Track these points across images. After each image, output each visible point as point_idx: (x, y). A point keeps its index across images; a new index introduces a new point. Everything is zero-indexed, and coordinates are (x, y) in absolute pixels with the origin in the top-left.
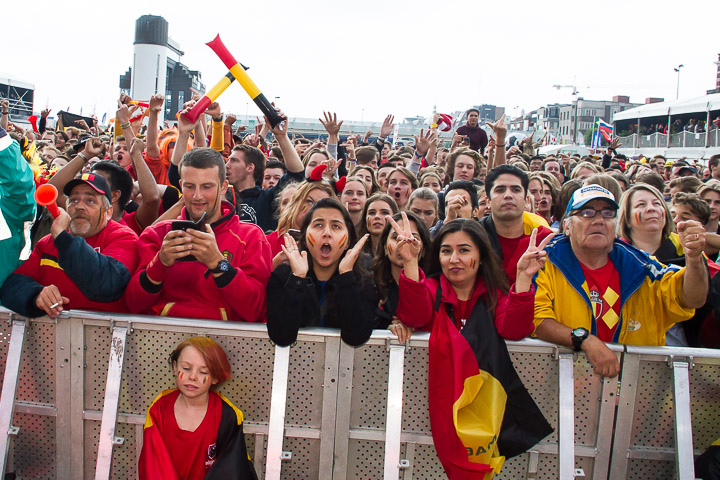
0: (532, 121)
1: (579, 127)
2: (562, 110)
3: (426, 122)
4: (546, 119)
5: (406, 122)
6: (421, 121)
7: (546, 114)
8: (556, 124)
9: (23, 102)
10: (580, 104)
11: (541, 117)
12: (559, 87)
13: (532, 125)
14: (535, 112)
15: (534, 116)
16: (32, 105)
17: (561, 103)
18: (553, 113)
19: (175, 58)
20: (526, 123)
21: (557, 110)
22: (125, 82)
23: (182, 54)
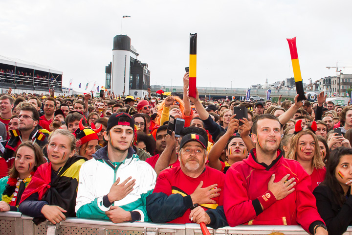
0: (317, 86)
1: (341, 88)
2: (332, 80)
3: (262, 87)
4: (324, 84)
5: (252, 87)
6: (260, 87)
7: (324, 82)
8: (329, 87)
9: (56, 81)
10: (342, 77)
11: (322, 83)
12: (329, 68)
13: (317, 88)
14: (318, 81)
15: (318, 83)
16: (61, 83)
17: (331, 76)
18: (328, 81)
19: (134, 57)
20: (314, 86)
21: (330, 80)
22: (109, 70)
23: (138, 55)
